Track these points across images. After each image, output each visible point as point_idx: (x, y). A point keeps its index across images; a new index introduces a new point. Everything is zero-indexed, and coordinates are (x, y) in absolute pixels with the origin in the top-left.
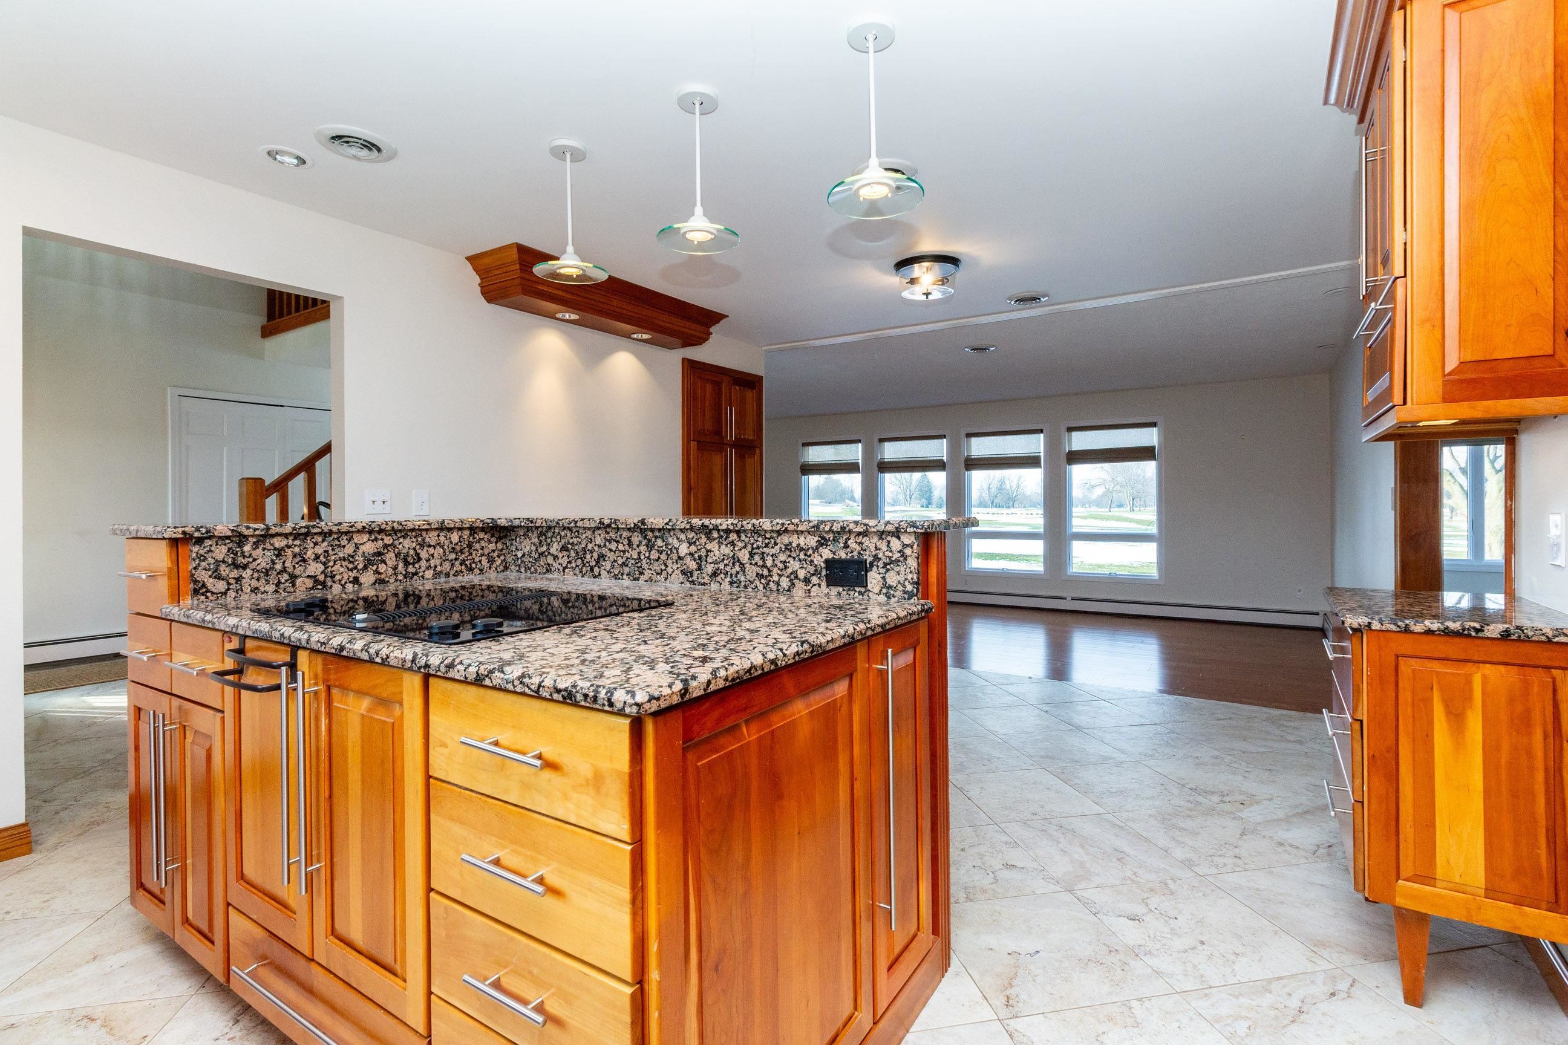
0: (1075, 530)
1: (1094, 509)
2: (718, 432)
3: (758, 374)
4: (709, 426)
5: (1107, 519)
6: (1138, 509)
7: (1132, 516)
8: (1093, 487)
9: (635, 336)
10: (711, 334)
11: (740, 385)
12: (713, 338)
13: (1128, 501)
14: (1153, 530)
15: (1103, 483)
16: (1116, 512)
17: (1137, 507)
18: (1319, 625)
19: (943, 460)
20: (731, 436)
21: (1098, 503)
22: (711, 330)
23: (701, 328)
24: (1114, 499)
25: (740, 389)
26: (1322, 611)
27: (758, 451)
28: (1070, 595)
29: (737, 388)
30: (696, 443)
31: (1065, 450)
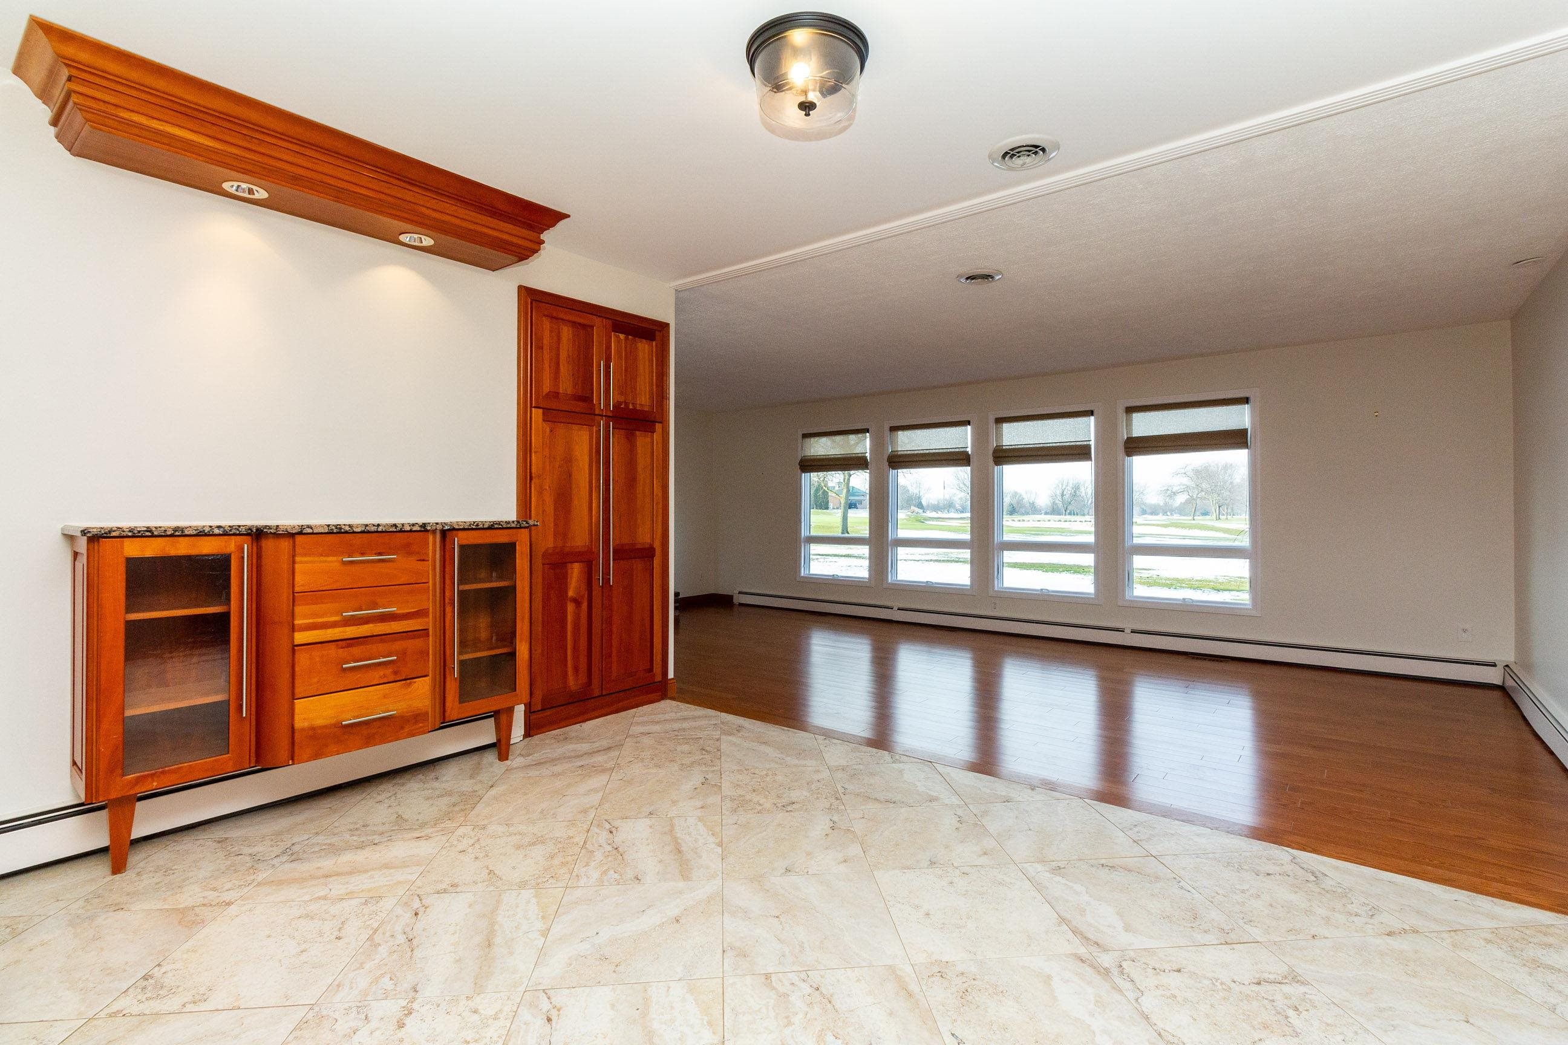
0: (1136, 541)
1: (1176, 517)
2: (585, 398)
3: (660, 319)
4: (566, 386)
5: (1190, 527)
6: (1225, 517)
7: (1218, 524)
8: (1174, 494)
9: (405, 238)
10: (543, 242)
11: (627, 333)
12: (547, 250)
13: (1213, 509)
14: (1245, 542)
15: (1187, 489)
16: (1200, 520)
17: (1223, 515)
18: (1497, 681)
19: (967, 453)
20: (607, 404)
21: (1181, 510)
22: (544, 236)
23: (525, 232)
24: (1198, 507)
25: (626, 339)
26: (1500, 661)
27: (658, 426)
28: (1128, 626)
29: (622, 336)
30: (540, 411)
31: (1123, 436)
